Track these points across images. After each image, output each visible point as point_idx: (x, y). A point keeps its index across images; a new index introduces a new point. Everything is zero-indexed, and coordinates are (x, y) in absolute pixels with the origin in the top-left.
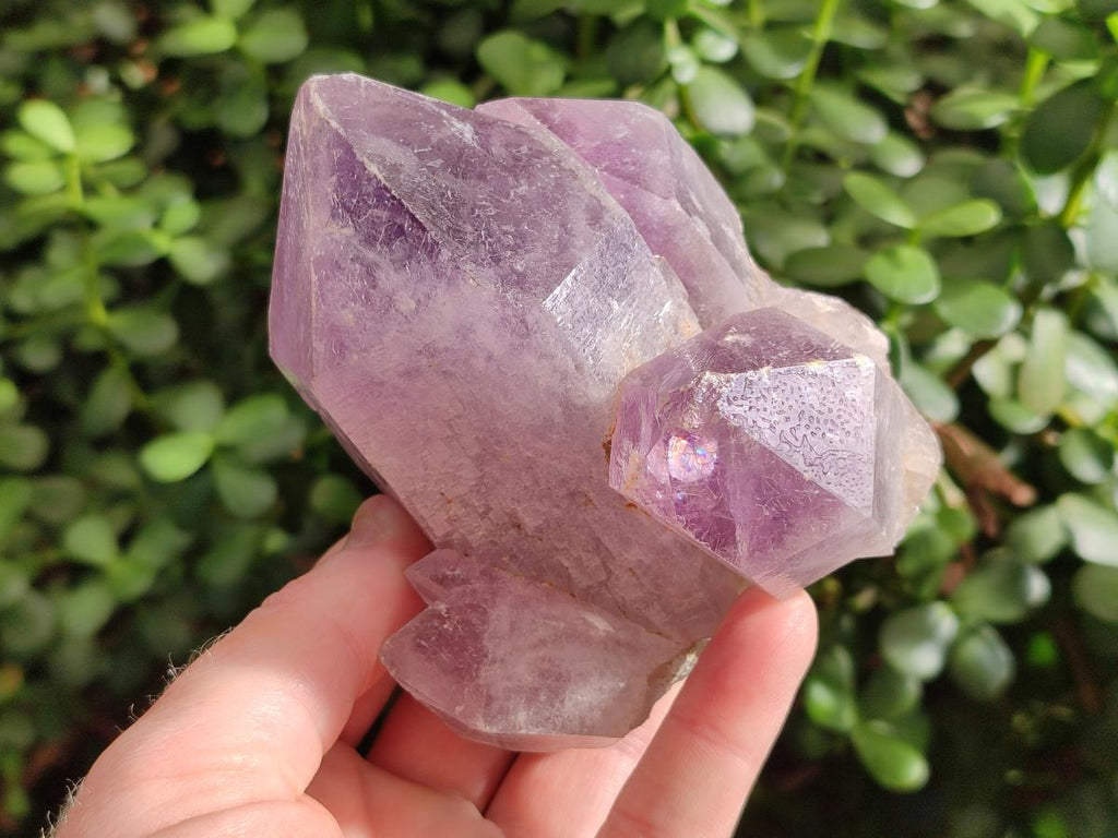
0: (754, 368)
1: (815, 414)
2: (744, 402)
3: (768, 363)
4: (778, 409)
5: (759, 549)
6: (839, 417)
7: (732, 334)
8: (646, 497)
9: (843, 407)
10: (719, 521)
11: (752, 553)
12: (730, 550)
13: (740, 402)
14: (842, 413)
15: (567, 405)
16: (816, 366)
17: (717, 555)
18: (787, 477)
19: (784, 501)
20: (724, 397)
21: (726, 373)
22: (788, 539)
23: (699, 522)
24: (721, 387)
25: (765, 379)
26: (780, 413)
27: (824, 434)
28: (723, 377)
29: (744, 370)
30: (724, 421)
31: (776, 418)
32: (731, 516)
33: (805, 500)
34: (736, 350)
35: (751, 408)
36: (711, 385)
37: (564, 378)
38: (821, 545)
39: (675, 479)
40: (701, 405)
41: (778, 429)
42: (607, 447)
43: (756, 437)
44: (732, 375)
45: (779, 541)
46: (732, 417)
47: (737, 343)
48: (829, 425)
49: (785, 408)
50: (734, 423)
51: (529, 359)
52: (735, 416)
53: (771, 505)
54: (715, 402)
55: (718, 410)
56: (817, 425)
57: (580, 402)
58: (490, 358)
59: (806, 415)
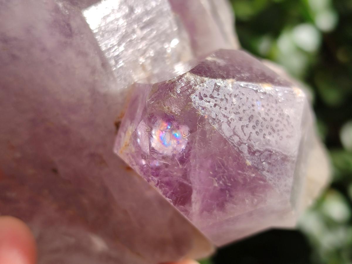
0: (223, 78)
1: (260, 119)
2: (212, 100)
3: (234, 77)
4: (235, 111)
5: (207, 209)
6: (277, 125)
7: (212, 57)
8: (132, 160)
9: (280, 119)
10: (181, 185)
11: (202, 211)
12: (187, 207)
13: (208, 99)
14: (279, 123)
15: (94, 92)
16: (267, 88)
17: (177, 208)
18: (235, 161)
19: (229, 178)
20: (197, 93)
21: (202, 76)
22: (229, 206)
23: (168, 184)
24: (196, 85)
25: (230, 87)
26: (236, 113)
27: (265, 134)
28: (198, 78)
29: (215, 77)
30: (194, 110)
31: (232, 116)
32: (190, 183)
33: (245, 179)
34: (213, 66)
35: (215, 105)
36: (189, 82)
37: (94, 72)
38: (251, 214)
39: (153, 149)
40: (178, 95)
41: (233, 124)
42: (118, 125)
43: (216, 126)
44: (206, 79)
45: (221, 206)
46: (200, 108)
47: (215, 62)
48: (270, 130)
49: (241, 111)
50: (201, 112)
51: (70, 53)
52: (203, 108)
53: (219, 179)
54: (190, 94)
55: (191, 101)
56: (261, 128)
57: (103, 91)
58: (44, 50)
59: (255, 119)
